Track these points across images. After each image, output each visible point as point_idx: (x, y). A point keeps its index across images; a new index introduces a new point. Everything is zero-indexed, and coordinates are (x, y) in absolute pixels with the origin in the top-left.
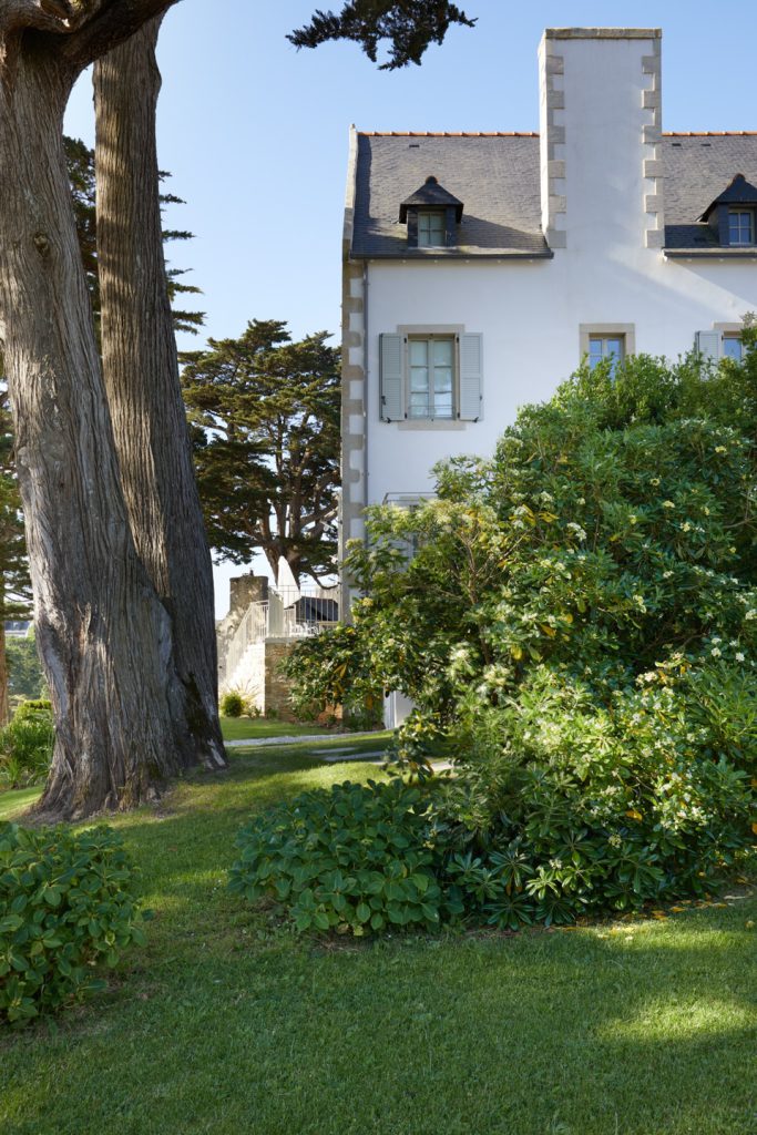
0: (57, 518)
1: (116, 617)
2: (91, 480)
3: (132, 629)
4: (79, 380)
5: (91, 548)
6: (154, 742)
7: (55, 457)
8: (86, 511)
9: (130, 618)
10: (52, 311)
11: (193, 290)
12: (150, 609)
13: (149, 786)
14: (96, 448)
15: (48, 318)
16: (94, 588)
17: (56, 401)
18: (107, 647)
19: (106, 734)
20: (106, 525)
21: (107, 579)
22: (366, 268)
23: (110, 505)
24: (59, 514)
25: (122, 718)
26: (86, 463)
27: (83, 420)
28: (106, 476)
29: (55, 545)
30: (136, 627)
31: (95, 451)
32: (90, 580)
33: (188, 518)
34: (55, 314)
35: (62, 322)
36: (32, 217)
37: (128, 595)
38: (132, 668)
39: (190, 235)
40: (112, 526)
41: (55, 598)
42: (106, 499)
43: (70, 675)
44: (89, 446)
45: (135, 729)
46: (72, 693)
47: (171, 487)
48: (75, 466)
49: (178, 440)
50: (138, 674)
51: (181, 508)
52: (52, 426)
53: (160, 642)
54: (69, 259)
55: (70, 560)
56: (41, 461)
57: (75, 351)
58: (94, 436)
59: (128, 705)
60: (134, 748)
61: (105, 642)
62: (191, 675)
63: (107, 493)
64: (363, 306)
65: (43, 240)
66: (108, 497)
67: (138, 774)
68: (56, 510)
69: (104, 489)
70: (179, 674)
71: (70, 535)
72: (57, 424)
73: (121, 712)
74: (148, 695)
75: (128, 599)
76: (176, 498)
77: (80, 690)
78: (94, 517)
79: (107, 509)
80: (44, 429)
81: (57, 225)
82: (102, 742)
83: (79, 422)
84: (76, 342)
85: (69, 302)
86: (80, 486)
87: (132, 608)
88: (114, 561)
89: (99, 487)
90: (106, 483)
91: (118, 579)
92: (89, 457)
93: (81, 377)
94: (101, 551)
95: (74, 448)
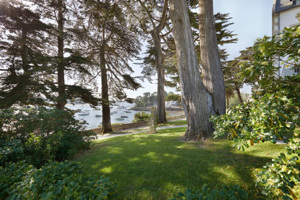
0: (184, 77)
1: (196, 97)
2: (191, 68)
3: (200, 100)
4: (188, 46)
5: (191, 82)
6: (205, 126)
7: (183, 64)
8: (189, 74)
9: (199, 97)
10: (182, 33)
11: (236, 35)
12: (204, 95)
13: (203, 136)
14: (192, 60)
15: (181, 34)
16: (192, 91)
17: (183, 52)
18: (194, 104)
19: (194, 123)
20: (194, 77)
21: (194, 89)
22: (279, 15)
23: (195, 72)
24: (184, 76)
25: (197, 120)
26: (190, 64)
27: (189, 55)
28: (194, 66)
29: (184, 82)
30: (201, 99)
31: (192, 61)
32: (191, 89)
33: (218, 74)
34: (183, 34)
35: (184, 35)
36: (178, 15)
37: (199, 92)
38: (200, 109)
39: (233, 23)
40: (195, 77)
41: (184, 93)
42: (194, 71)
43: (188, 109)
44: (190, 60)
45: (200, 122)
46: (188, 113)
47: (213, 67)
48: (187, 65)
49: (215, 56)
50: (201, 110)
51: (216, 72)
52: (183, 58)
53: (208, 103)
54: (186, 21)
55: (187, 85)
56: (180, 65)
57: (187, 41)
58: (191, 58)
59: (198, 117)
60: (200, 127)
61: (194, 103)
62: (218, 110)
63: (194, 70)
64: (278, 24)
65: (180, 18)
66: (195, 71)
67: (201, 133)
68: (184, 75)
69: (194, 69)
70: (214, 110)
71: (187, 80)
72: (183, 57)
73: (197, 119)
74: (204, 115)
75: (199, 93)
76: (214, 69)
77: (189, 113)
78: (191, 75)
79: (194, 74)
80: (181, 58)
81: (183, 14)
82: (193, 125)
83: (188, 55)
84: (187, 38)
85: (186, 30)
86: (188, 69)
87: (200, 95)
88: (196, 85)
89: (193, 69)
90: (194, 68)
91: (197, 89)
92: (190, 63)
93: (188, 45)
94: (193, 83)
95: (187, 61)
